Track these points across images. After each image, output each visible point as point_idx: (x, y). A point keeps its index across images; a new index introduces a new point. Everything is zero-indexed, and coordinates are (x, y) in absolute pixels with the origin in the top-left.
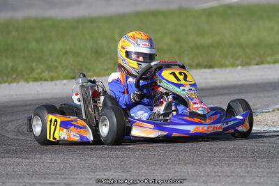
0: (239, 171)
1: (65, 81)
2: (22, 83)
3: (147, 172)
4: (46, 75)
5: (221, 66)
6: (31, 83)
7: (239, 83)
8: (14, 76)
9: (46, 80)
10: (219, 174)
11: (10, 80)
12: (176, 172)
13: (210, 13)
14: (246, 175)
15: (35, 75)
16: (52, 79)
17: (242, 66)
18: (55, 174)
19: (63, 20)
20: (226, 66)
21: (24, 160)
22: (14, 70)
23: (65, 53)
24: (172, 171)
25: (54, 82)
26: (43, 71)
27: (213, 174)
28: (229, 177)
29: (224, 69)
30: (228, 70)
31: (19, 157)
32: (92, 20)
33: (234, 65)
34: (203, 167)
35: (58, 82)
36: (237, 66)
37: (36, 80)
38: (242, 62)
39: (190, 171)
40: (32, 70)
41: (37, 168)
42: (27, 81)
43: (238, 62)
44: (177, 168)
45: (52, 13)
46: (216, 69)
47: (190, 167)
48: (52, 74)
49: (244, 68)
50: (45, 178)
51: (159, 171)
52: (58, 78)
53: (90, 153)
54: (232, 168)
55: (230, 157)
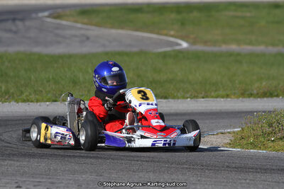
0: (191, 179)
1: (48, 103)
2: (13, 103)
4: (33, 97)
5: (174, 98)
6: (20, 104)
7: (189, 111)
8: (6, 97)
9: (32, 102)
11: (3, 100)
12: (141, 177)
13: (165, 55)
14: (198, 182)
15: (24, 96)
16: (37, 101)
17: (191, 98)
18: (42, 174)
19: (47, 55)
20: (178, 98)
21: (15, 163)
22: (7, 92)
23: (48, 81)
24: (136, 176)
26: (30, 94)
29: (176, 100)
30: (179, 100)
31: (12, 160)
32: (70, 56)
33: (184, 98)
34: (162, 175)
35: (42, 103)
36: (187, 98)
37: (24, 101)
38: (191, 95)
40: (22, 93)
41: (26, 169)
42: (17, 102)
43: (188, 95)
44: (141, 174)
45: (37, 49)
46: (170, 100)
47: (151, 174)
48: (37, 97)
49: (192, 100)
50: (33, 177)
51: (126, 176)
53: (70, 159)
54: (186, 177)
55: (183, 168)
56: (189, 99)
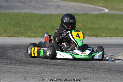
0: (109, 77)
1: (39, 38)
2: (23, 38)
3: (72, 75)
4: (32, 35)
6: (26, 38)
7: (108, 43)
8: (20, 35)
9: (32, 37)
10: (101, 78)
11: (18, 36)
12: (84, 76)
13: (97, 16)
14: (112, 79)
15: (28, 34)
16: (35, 37)
17: (109, 37)
18: (37, 73)
19: (40, 15)
22: (20, 32)
23: (40, 27)
24: (82, 75)
25: (35, 38)
26: (31, 34)
27: (99, 77)
28: (105, 79)
29: (102, 38)
30: (104, 38)
32: (51, 15)
34: (94, 75)
37: (28, 37)
38: (109, 35)
39: (89, 76)
41: (29, 70)
43: (108, 36)
44: (84, 74)
46: (99, 38)
47: (89, 74)
48: (34, 35)
49: (110, 38)
50: (32, 74)
51: (77, 75)
52: (37, 37)
53: (50, 66)
54: (106, 76)
55: (105, 71)
56: (108, 37)
